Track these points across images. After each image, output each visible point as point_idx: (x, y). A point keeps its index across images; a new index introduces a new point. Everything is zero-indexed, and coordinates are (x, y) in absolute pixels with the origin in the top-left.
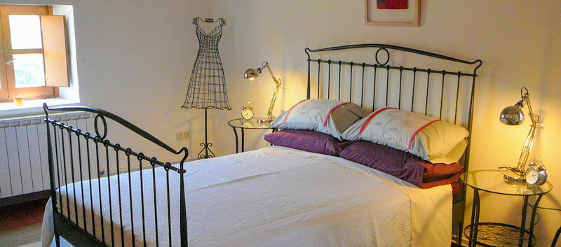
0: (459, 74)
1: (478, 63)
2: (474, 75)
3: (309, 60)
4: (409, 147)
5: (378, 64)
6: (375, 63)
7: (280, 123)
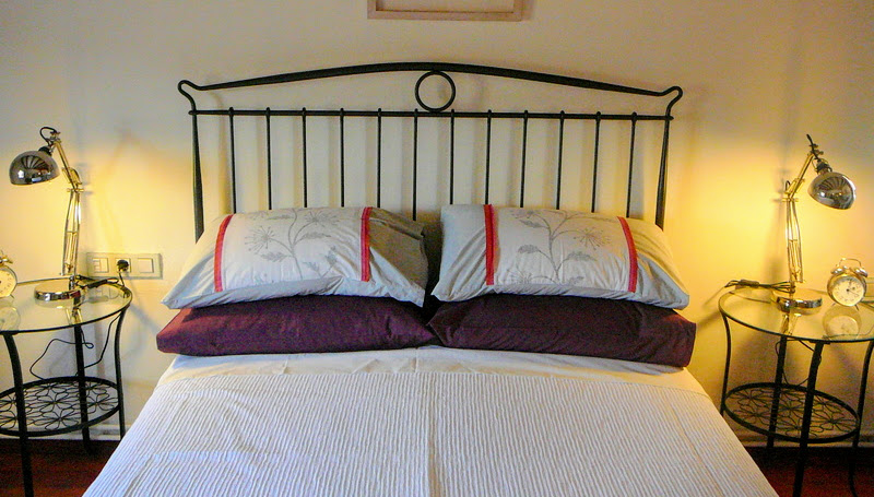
0: (634, 118)
1: (675, 94)
2: (668, 118)
3: (194, 112)
4: (632, 288)
5: (421, 109)
6: (414, 106)
7: (198, 293)
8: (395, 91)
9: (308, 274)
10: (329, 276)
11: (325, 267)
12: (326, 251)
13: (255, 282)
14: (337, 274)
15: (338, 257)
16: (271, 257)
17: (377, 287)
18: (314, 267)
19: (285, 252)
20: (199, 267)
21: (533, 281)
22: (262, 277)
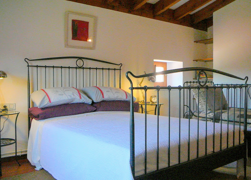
0: (115, 69)
2: (120, 70)
3: (28, 66)
4: (127, 98)
5: (77, 67)
6: (76, 66)
7: (46, 104)
8: (72, 63)
9: (69, 98)
10: (73, 98)
11: (72, 96)
12: (72, 93)
13: (58, 100)
14: (75, 97)
15: (75, 94)
16: (60, 95)
17: (83, 100)
18: (70, 96)
19: (63, 94)
20: (44, 98)
21: (111, 97)
22: (60, 99)
